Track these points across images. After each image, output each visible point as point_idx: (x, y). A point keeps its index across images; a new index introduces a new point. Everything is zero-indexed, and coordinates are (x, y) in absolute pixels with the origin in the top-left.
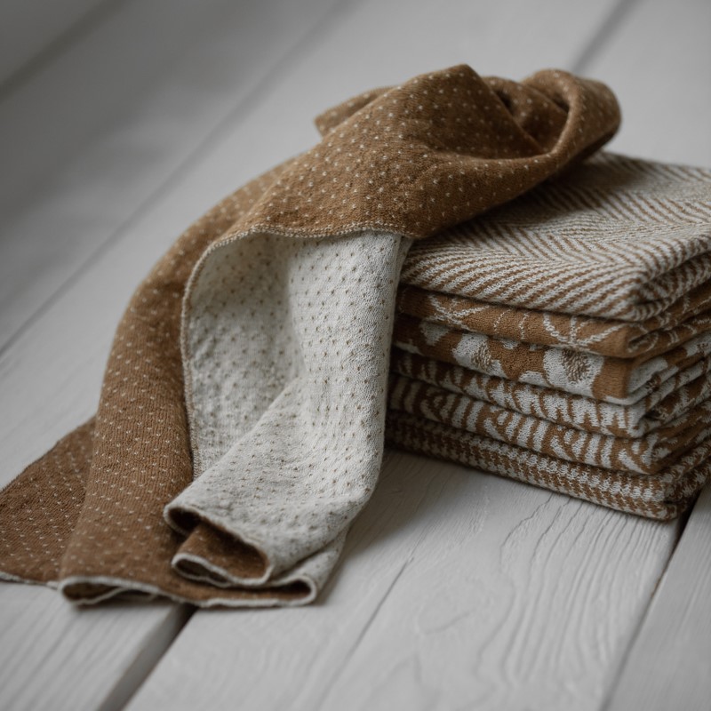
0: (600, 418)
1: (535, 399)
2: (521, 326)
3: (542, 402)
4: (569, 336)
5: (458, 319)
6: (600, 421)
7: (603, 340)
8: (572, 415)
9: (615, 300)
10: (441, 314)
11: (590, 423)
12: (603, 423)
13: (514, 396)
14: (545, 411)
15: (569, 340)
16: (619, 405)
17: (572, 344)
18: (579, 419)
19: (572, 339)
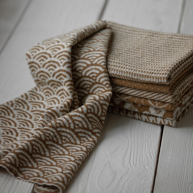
0: (164, 122)
1: (146, 117)
2: (142, 102)
3: (148, 118)
4: (156, 105)
5: (125, 99)
6: (164, 123)
7: (165, 107)
8: (156, 121)
9: (168, 99)
10: (120, 98)
11: (162, 123)
12: (165, 123)
13: (141, 117)
14: (149, 120)
15: (156, 106)
16: (170, 120)
17: (157, 107)
18: (159, 122)
19: (157, 106)
